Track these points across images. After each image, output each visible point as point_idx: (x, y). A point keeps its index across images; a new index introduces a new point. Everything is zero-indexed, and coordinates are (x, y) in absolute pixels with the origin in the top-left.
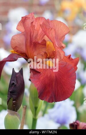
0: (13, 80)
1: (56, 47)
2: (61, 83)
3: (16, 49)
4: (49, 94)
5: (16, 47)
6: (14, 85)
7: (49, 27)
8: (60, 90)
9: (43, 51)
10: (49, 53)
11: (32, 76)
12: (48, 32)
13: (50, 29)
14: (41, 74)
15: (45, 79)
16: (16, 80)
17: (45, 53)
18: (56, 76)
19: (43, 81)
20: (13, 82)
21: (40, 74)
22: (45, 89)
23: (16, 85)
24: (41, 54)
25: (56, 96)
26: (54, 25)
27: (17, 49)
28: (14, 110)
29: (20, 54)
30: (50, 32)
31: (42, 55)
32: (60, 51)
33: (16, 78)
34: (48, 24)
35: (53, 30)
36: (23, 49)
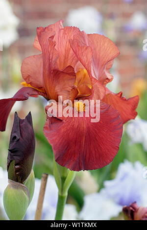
0: (15, 132)
1: (93, 80)
2: (96, 139)
3: (29, 80)
4: (74, 157)
5: (29, 76)
6: (15, 140)
7: (83, 45)
8: (94, 152)
9: (69, 84)
10: (79, 89)
11: (48, 126)
12: (80, 52)
13: (84, 48)
14: (63, 123)
15: (69, 132)
16: (19, 132)
17: (74, 88)
18: (88, 128)
19: (65, 134)
20: (15, 134)
21: (61, 123)
22: (67, 147)
23: (19, 140)
24: (68, 89)
25: (87, 160)
26: (93, 42)
27: (31, 80)
28: (17, 181)
29: (37, 89)
30: (84, 54)
31: (69, 91)
32: (98, 86)
33: (19, 128)
34: (83, 40)
35: (89, 50)
36: (40, 80)
